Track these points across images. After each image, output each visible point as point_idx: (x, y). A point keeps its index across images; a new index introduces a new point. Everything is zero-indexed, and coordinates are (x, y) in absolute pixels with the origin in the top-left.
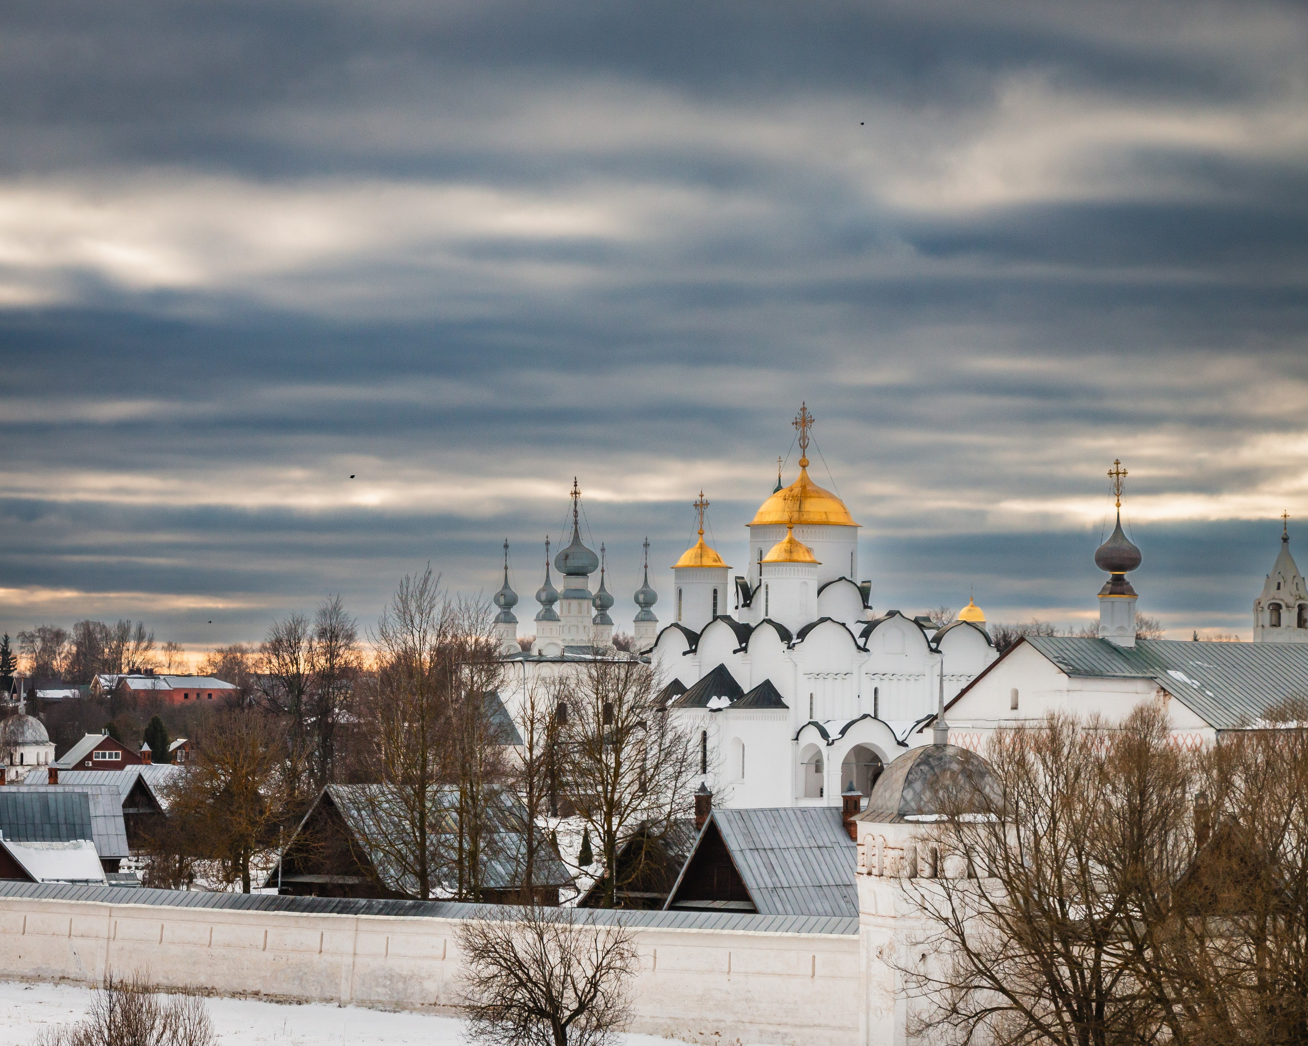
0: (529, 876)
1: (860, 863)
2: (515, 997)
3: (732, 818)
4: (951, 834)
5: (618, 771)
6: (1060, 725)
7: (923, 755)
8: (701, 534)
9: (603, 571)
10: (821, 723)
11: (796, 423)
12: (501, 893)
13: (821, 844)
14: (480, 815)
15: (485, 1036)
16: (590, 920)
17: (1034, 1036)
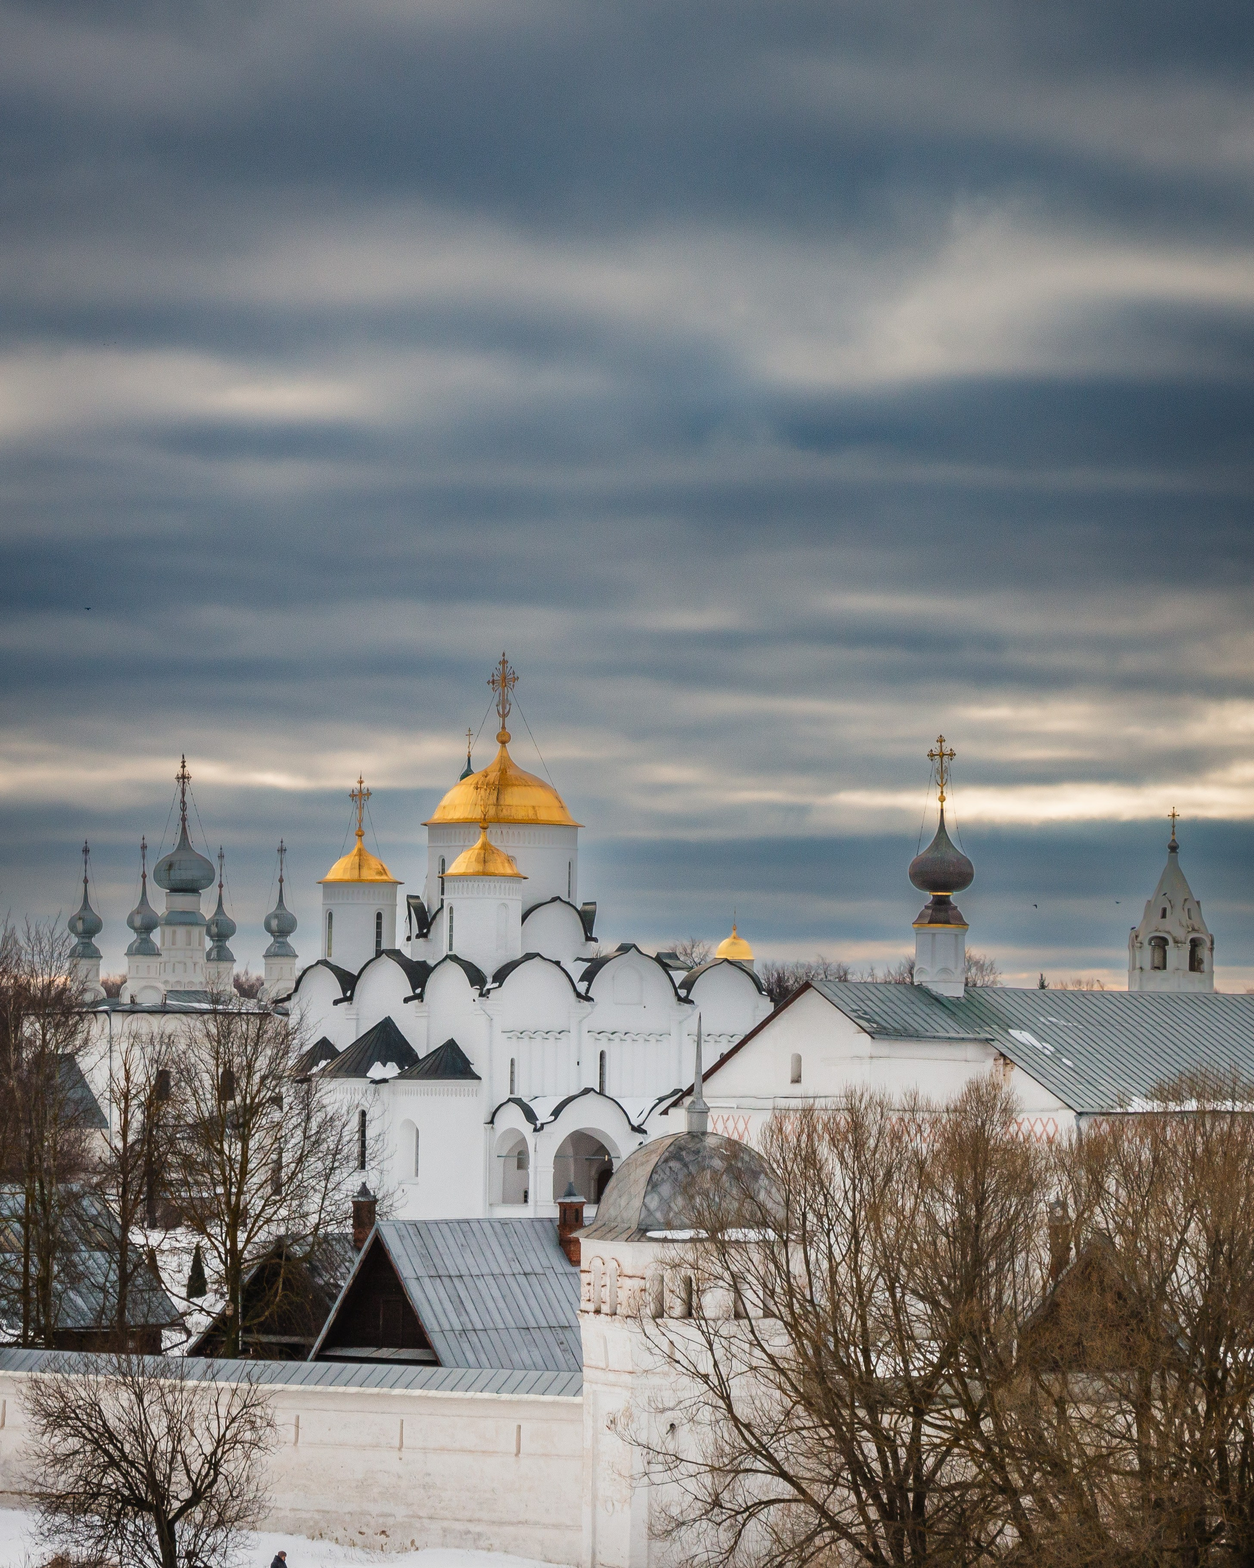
0: (121, 1312)
1: (584, 1298)
2: (104, 1482)
3: (404, 1232)
4: (712, 1258)
5: (246, 1167)
6: (863, 1106)
7: (672, 1147)
8: (360, 836)
9: (221, 886)
10: (525, 1100)
11: (493, 682)
12: (82, 1335)
13: (528, 1269)
14: (54, 1227)
15: (61, 1536)
16: (209, 1375)
17: (828, 1540)
